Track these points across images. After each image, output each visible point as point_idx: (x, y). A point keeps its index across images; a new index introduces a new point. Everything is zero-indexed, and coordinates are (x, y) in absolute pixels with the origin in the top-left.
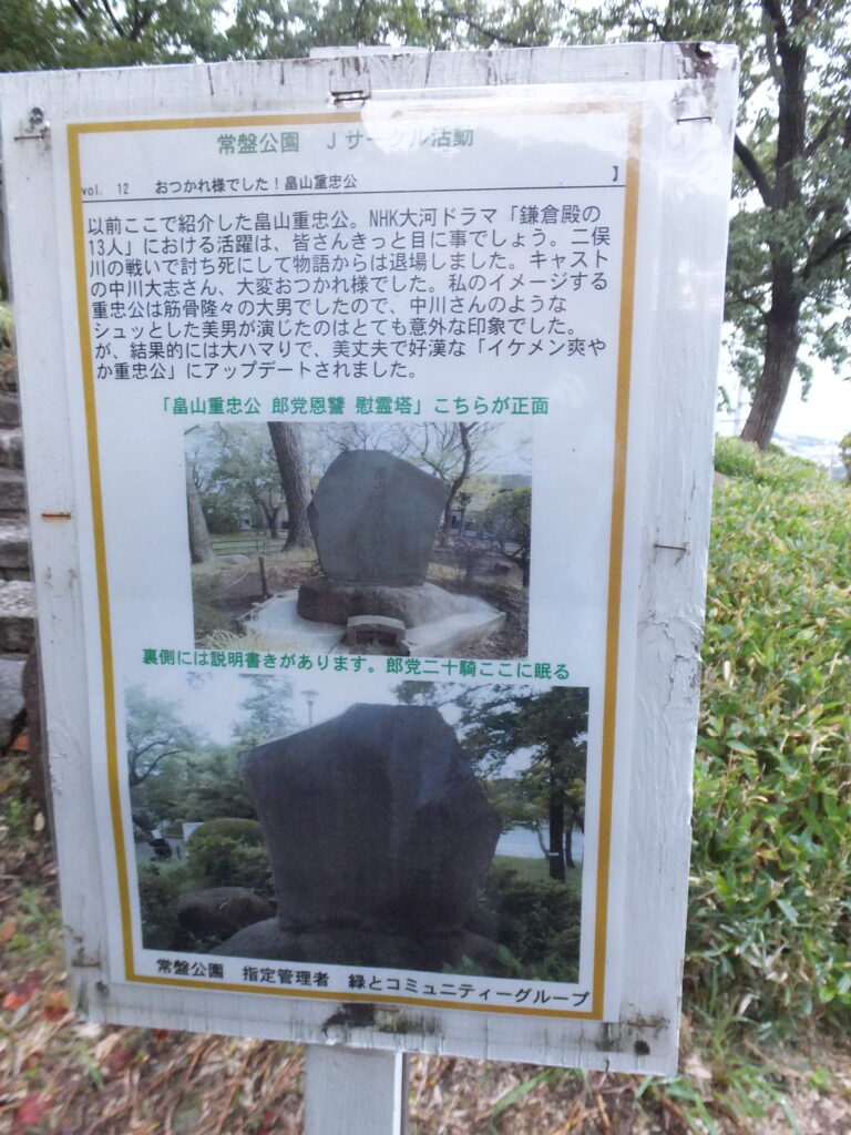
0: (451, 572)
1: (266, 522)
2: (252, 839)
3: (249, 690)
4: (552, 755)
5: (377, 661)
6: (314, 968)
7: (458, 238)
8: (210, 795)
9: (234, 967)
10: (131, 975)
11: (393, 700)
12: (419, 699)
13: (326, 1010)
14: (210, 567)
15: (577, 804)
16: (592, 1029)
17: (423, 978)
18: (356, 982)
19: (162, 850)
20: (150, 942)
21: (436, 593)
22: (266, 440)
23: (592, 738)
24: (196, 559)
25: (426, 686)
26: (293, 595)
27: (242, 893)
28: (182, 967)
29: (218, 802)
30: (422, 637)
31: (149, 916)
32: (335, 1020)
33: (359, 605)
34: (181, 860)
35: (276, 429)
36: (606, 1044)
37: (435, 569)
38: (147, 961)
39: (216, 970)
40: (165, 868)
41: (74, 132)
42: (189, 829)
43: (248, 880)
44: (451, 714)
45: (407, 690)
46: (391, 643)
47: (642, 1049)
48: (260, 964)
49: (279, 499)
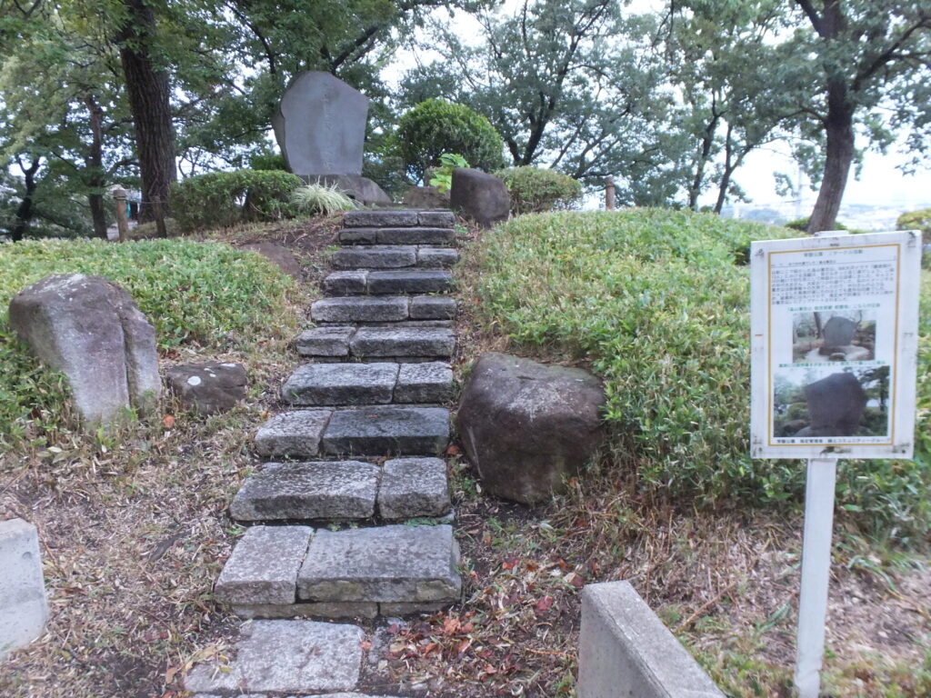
0: (857, 342)
1: (812, 333)
2: (804, 407)
3: (806, 372)
4: (881, 382)
5: (838, 363)
6: (819, 438)
7: (859, 272)
8: (795, 397)
9: (797, 440)
10: (769, 445)
11: (842, 372)
12: (849, 371)
13: (822, 449)
14: (798, 344)
15: (887, 393)
16: (891, 448)
17: (847, 438)
18: (830, 441)
19: (781, 412)
20: (775, 435)
21: (853, 347)
22: (813, 316)
23: (891, 377)
24: (794, 342)
25: (850, 368)
26: (818, 349)
27: (801, 421)
28: (784, 441)
29: (797, 399)
30: (849, 357)
31: (776, 429)
32: (824, 452)
33: (834, 351)
34: (786, 414)
35: (816, 314)
36: (895, 451)
37: (853, 342)
38: (774, 440)
39: (793, 441)
40: (781, 416)
41: (770, 254)
42: (788, 406)
43: (803, 418)
44: (856, 374)
45: (846, 369)
46: (841, 359)
47: (904, 452)
48: (805, 438)
49: (815, 328)
